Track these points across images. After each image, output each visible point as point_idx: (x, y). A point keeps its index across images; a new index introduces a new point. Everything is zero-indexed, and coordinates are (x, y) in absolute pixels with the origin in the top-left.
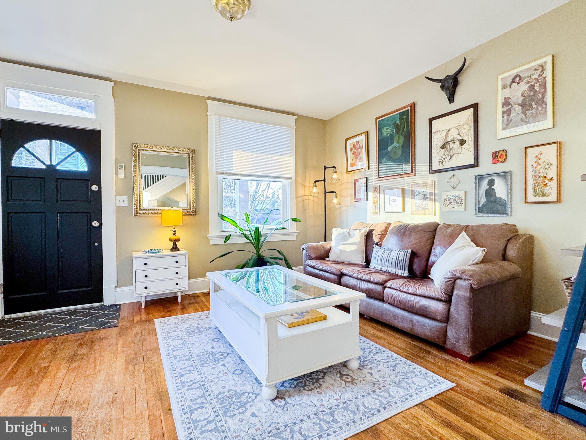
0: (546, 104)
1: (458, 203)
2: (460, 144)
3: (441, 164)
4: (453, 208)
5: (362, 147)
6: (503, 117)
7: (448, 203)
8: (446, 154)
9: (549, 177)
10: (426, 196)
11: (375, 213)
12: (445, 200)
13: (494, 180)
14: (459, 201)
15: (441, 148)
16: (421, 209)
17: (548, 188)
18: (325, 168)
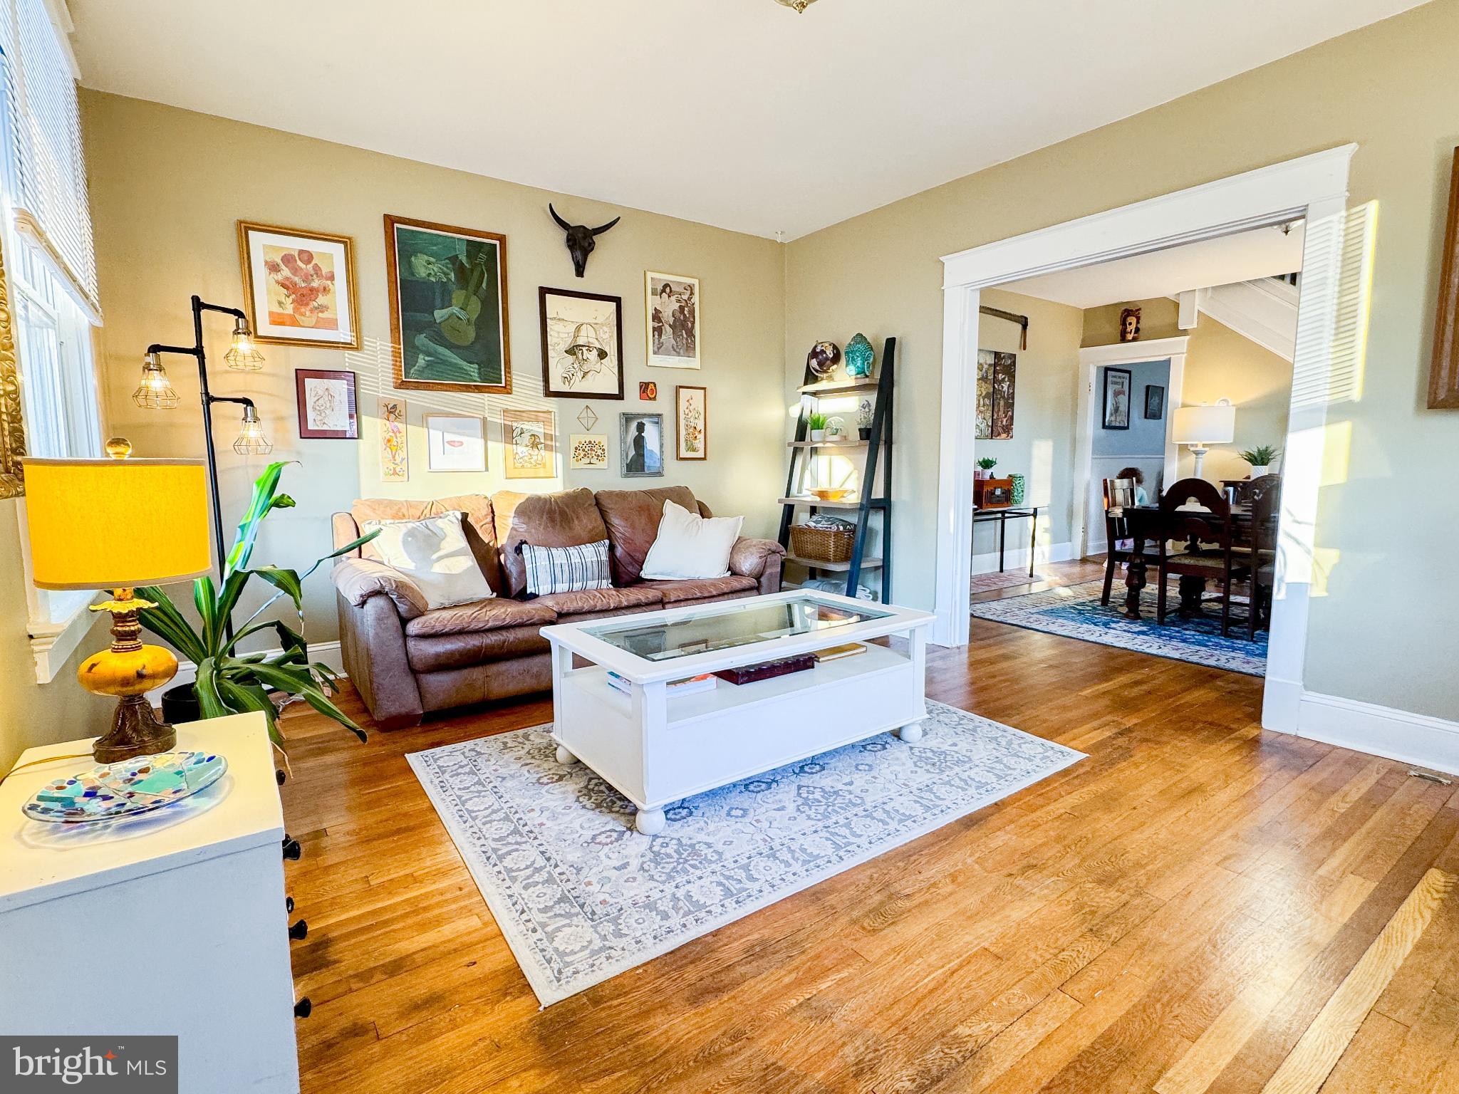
0: (694, 337)
1: (598, 456)
2: (599, 355)
3: (567, 383)
4: (590, 463)
5: (332, 278)
6: (654, 336)
7: (582, 455)
8: (575, 366)
9: (698, 429)
10: (538, 440)
11: (395, 473)
12: (576, 448)
13: (644, 424)
14: (600, 452)
15: (566, 351)
16: (529, 466)
17: (697, 441)
18: (198, 305)
